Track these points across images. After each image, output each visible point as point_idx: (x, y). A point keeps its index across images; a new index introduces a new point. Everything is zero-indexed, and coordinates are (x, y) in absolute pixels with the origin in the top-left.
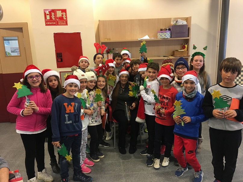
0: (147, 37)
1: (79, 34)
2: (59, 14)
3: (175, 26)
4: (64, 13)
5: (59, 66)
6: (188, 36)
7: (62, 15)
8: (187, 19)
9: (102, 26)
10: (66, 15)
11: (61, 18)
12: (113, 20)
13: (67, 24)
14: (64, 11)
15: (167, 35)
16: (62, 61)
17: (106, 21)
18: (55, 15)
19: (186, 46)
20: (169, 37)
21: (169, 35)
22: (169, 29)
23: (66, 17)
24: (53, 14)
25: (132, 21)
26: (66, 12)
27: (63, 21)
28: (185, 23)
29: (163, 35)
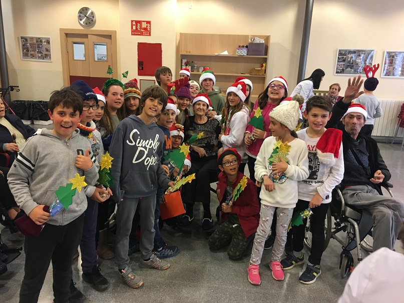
0: (226, 53)
1: (160, 44)
2: (144, 25)
3: (251, 44)
4: (149, 25)
5: (139, 74)
6: (266, 54)
7: (147, 26)
8: (267, 38)
9: (184, 38)
10: (150, 27)
11: (145, 29)
13: (150, 35)
14: (149, 22)
15: (244, 52)
16: (142, 69)
17: (187, 34)
18: (141, 26)
19: (264, 65)
20: (245, 55)
21: (246, 52)
22: (247, 47)
23: (150, 29)
24: (139, 24)
25: (212, 36)
26: (150, 24)
27: (147, 32)
28: (263, 41)
29: (239, 52)
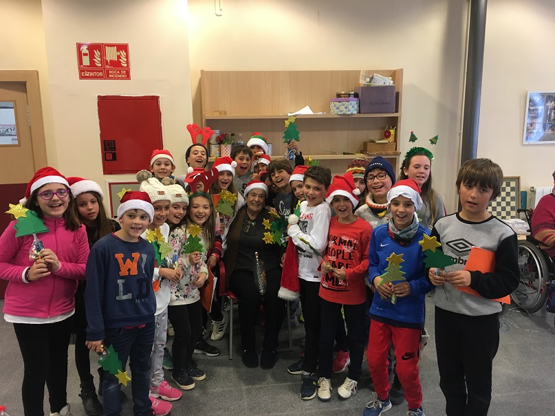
0: (306, 111)
1: (155, 99)
2: (111, 55)
3: (368, 89)
4: (123, 53)
5: (108, 170)
6: (397, 111)
7: (119, 57)
8: (394, 75)
9: (208, 83)
10: (127, 57)
11: (116, 64)
12: (233, 72)
13: (128, 77)
14: (123, 48)
15: (351, 107)
16: (114, 158)
17: (217, 73)
18: (103, 55)
19: (392, 132)
20: (355, 112)
21: (356, 106)
22: (356, 95)
23: (127, 62)
24: (97, 53)
25: (274, 75)
26: (127, 51)
27: (119, 69)
28: (389, 82)
29: (342, 108)
